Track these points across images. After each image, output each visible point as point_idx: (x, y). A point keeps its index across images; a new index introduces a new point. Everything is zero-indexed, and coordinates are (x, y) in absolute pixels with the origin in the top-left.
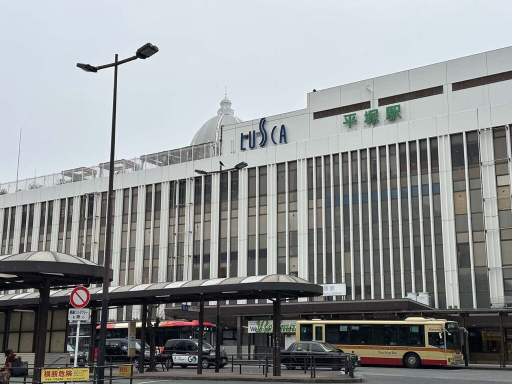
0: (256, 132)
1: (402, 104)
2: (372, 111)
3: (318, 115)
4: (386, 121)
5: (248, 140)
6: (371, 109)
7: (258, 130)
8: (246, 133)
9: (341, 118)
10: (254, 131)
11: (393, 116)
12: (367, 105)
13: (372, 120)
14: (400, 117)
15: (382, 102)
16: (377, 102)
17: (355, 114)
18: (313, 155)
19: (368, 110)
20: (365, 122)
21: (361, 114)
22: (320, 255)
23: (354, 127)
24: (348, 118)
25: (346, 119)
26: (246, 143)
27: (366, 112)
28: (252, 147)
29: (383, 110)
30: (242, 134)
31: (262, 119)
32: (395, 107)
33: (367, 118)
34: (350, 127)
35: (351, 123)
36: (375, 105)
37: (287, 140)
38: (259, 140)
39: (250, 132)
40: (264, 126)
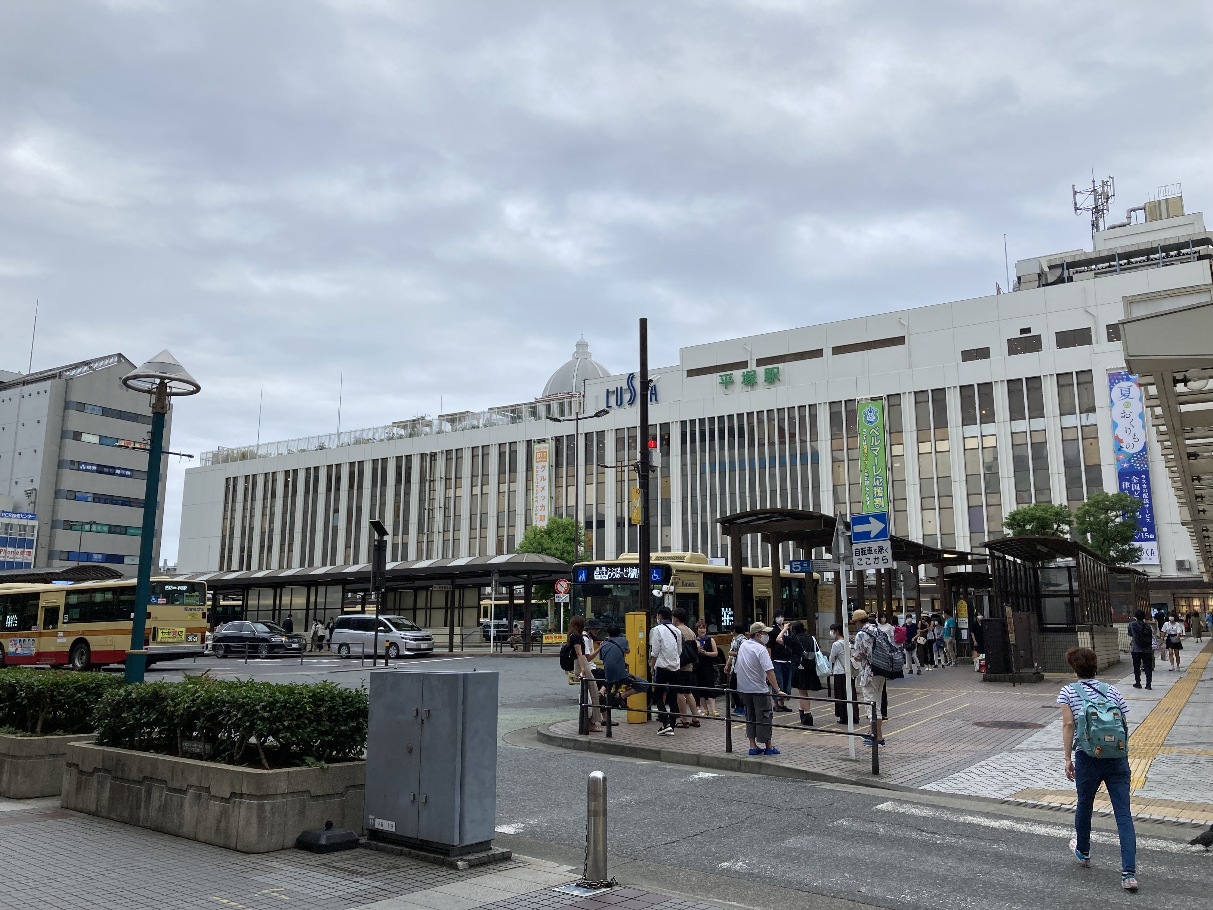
0: (623, 388)
1: (780, 365)
2: (749, 372)
3: (692, 373)
4: (765, 384)
5: (615, 397)
6: (749, 370)
7: (625, 387)
8: (612, 389)
9: (716, 377)
10: (621, 388)
11: (772, 378)
12: (743, 365)
13: (750, 381)
14: (779, 380)
15: (760, 362)
16: (755, 362)
17: (732, 374)
18: (687, 418)
19: (745, 370)
20: (742, 383)
21: (738, 374)
22: (694, 525)
23: (729, 387)
24: (724, 378)
25: (722, 379)
26: (613, 400)
27: (744, 373)
28: (620, 404)
29: (761, 371)
30: (608, 390)
31: (630, 374)
32: (774, 368)
33: (744, 379)
34: (726, 388)
35: (727, 383)
36: (752, 366)
37: (658, 399)
38: (627, 397)
39: (617, 388)
40: (633, 383)
